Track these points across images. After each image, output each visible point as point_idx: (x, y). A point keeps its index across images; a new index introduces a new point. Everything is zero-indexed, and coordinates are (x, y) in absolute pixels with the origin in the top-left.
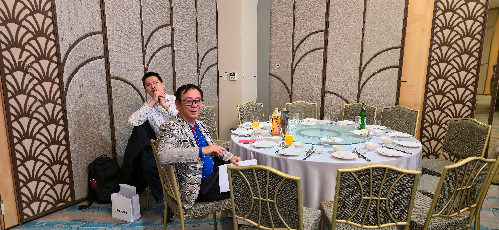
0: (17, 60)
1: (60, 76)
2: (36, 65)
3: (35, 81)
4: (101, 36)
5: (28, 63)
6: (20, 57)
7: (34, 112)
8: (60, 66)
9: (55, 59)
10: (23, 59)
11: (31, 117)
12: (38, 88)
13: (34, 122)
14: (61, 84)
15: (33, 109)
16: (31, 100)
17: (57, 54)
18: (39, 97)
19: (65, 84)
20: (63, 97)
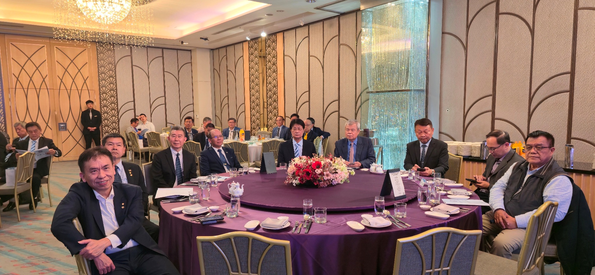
0: (105, 110)
1: (118, 115)
2: (111, 112)
3: (110, 117)
4: (133, 102)
5: (108, 111)
6: (106, 110)
7: (109, 126)
8: (118, 112)
9: (117, 110)
10: (107, 110)
11: (109, 127)
12: (111, 118)
13: (109, 128)
14: (118, 118)
15: (109, 125)
16: (109, 122)
17: (117, 109)
18: (111, 121)
19: (119, 117)
20: (119, 121)
